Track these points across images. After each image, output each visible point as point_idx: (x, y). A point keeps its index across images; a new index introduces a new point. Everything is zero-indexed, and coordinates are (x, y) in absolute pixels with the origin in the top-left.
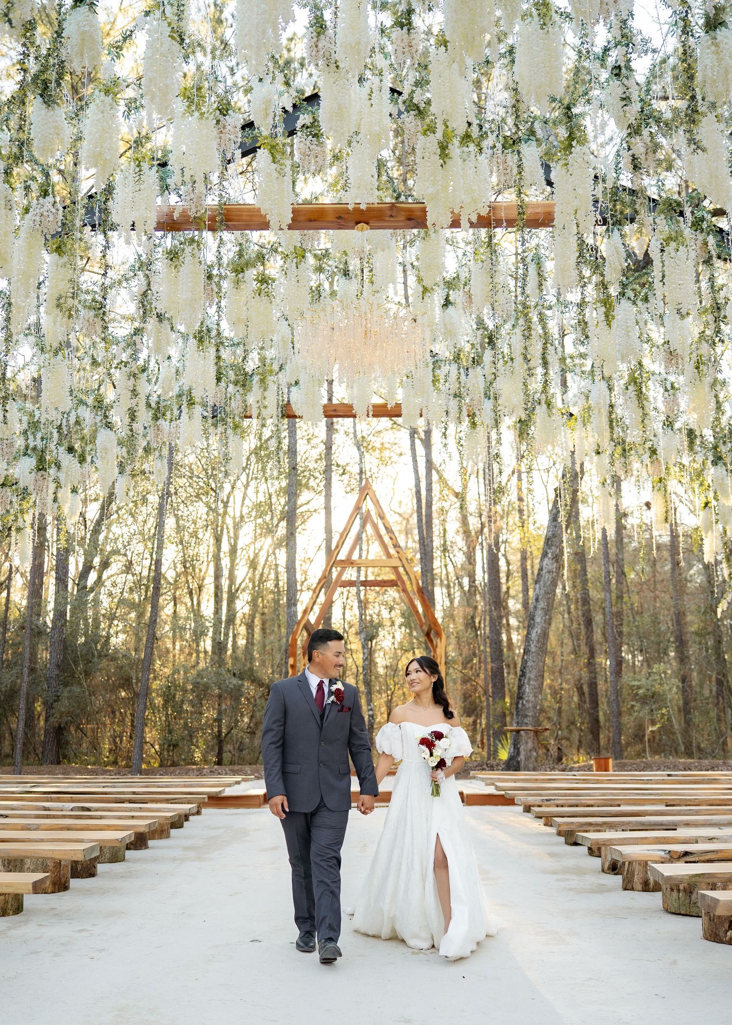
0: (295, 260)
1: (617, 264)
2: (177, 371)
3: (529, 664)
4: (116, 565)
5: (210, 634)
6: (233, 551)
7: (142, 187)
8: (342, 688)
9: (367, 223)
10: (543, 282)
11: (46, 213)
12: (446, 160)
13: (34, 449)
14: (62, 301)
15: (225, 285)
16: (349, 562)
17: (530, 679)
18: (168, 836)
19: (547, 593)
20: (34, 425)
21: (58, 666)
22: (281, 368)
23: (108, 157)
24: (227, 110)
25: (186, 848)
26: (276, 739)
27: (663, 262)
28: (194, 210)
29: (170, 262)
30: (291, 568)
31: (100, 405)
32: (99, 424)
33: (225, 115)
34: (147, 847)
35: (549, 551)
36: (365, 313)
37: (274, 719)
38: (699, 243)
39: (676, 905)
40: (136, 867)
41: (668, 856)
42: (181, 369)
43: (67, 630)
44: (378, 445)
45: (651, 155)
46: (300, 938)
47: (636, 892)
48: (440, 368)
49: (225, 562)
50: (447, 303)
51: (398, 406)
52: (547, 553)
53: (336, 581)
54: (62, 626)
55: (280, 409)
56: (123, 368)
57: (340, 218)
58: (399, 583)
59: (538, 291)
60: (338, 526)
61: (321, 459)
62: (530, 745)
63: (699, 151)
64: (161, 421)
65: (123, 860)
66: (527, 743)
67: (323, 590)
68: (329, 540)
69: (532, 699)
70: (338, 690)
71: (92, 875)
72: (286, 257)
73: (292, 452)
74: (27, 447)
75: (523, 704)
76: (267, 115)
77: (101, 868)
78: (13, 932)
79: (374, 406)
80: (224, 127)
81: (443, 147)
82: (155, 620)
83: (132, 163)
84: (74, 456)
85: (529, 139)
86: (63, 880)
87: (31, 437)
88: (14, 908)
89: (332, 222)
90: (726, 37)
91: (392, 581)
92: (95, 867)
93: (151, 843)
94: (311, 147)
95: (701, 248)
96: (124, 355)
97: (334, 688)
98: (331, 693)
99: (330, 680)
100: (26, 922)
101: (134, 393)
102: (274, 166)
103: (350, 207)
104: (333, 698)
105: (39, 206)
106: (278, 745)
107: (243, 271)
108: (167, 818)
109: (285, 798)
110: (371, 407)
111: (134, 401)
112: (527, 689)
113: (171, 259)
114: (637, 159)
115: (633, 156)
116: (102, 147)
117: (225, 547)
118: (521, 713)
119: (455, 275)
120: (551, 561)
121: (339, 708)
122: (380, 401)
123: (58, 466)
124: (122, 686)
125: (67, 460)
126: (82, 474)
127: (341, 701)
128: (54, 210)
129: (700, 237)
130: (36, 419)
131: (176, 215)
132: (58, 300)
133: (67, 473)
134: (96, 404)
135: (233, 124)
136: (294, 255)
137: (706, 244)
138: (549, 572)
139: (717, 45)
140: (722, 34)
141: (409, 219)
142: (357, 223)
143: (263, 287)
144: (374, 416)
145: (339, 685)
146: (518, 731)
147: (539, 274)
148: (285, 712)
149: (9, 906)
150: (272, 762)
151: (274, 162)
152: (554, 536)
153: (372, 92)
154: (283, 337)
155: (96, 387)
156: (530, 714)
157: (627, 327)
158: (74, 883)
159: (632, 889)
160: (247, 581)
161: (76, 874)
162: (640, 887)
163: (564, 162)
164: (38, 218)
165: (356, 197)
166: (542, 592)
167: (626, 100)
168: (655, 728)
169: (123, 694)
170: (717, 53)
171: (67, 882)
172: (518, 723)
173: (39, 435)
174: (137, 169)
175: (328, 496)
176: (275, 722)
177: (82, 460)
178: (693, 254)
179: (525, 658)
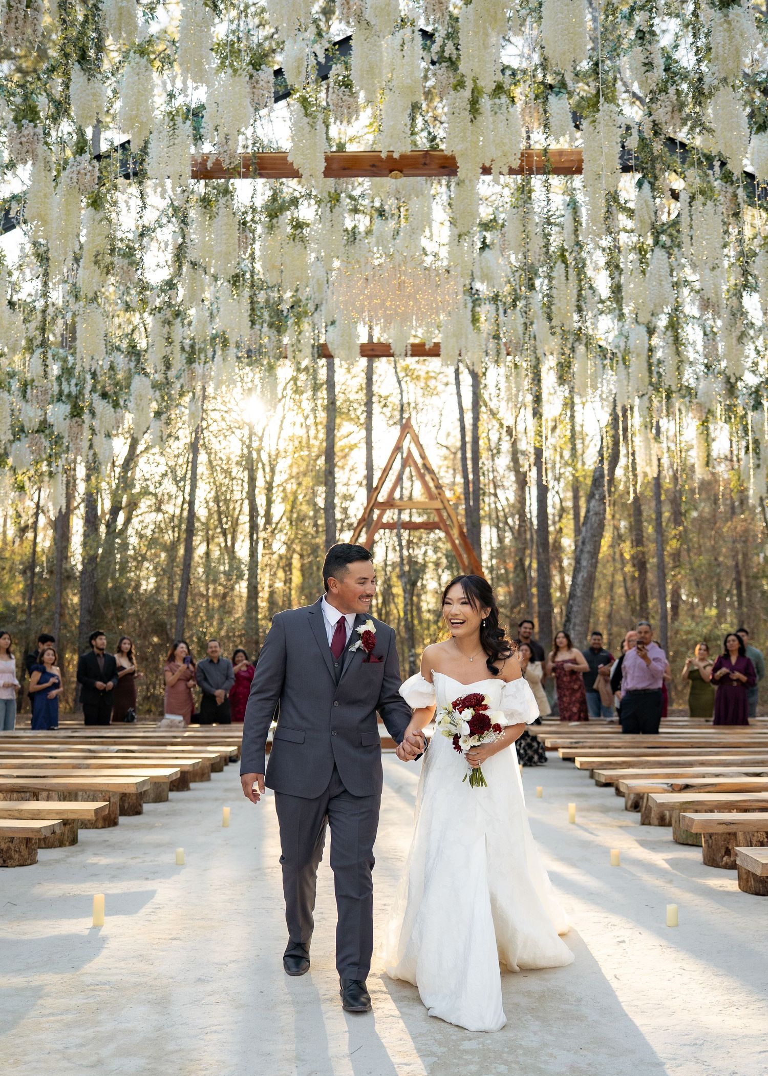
0: (329, 205)
1: (647, 217)
2: (211, 314)
3: (575, 609)
4: (145, 503)
5: (246, 577)
6: (269, 488)
7: (176, 142)
8: (373, 630)
9: (401, 171)
10: (579, 228)
11: (82, 171)
12: (477, 116)
13: (69, 395)
14: (99, 258)
15: (259, 229)
16: (390, 503)
17: (575, 625)
18: (208, 779)
19: (593, 536)
20: (67, 372)
21: (89, 612)
22: (317, 307)
23: (145, 120)
24: (260, 65)
25: (226, 790)
27: (691, 216)
28: (228, 161)
29: (204, 210)
30: (330, 507)
31: (134, 352)
32: (133, 370)
33: (258, 70)
34: (188, 789)
35: (596, 492)
36: (399, 265)
38: (729, 195)
39: (684, 836)
40: (179, 806)
41: (670, 789)
42: (215, 311)
43: (99, 574)
44: (423, 374)
45: (677, 114)
47: (652, 827)
48: (480, 305)
49: (261, 501)
50: (485, 246)
51: (437, 345)
53: (377, 522)
54: (93, 570)
55: (316, 350)
56: (157, 314)
57: (373, 166)
58: (442, 526)
59: (573, 237)
60: (379, 463)
61: (361, 389)
63: (704, 132)
64: (195, 365)
65: (166, 800)
67: (364, 529)
68: (369, 477)
70: (367, 633)
71: (139, 813)
72: (319, 202)
73: (330, 383)
74: (61, 393)
76: (300, 72)
77: (146, 807)
78: (72, 860)
79: (413, 345)
80: (257, 82)
81: (474, 103)
82: (189, 565)
83: (166, 118)
84: (108, 402)
85: (560, 92)
86: (113, 816)
87: (65, 384)
88: (70, 840)
89: (366, 170)
90: (737, 15)
91: (435, 523)
92: (141, 806)
93: (192, 785)
94: (344, 98)
95: (731, 200)
96: (158, 300)
97: (362, 629)
98: (356, 637)
99: (355, 618)
100: (83, 851)
101: (169, 340)
102: (306, 120)
103: (384, 155)
105: (76, 164)
107: (277, 216)
108: (209, 759)
110: (409, 347)
111: (169, 349)
113: (205, 207)
114: (657, 125)
115: (654, 121)
116: (138, 109)
117: (260, 483)
119: (492, 217)
121: (365, 658)
122: (417, 341)
123: (93, 413)
124: (155, 633)
125: (101, 406)
126: (116, 419)
127: (369, 649)
128: (91, 168)
129: (731, 190)
130: (70, 365)
131: (209, 165)
132: (96, 256)
133: (101, 419)
134: (130, 349)
135: (266, 80)
136: (328, 199)
137: (735, 196)
139: (729, 23)
140: (734, 12)
141: (444, 167)
142: (391, 171)
143: (297, 232)
144: (412, 355)
145: (369, 626)
147: (575, 219)
149: (66, 837)
151: (306, 115)
153: (404, 43)
154: (318, 280)
155: (130, 332)
157: (660, 276)
158: (122, 820)
159: (649, 824)
160: (284, 519)
161: (124, 812)
162: (656, 822)
163: (592, 119)
164: (75, 176)
165: (389, 146)
166: (589, 535)
167: (649, 65)
169: (156, 639)
170: (729, 30)
171: (116, 818)
173: (73, 382)
174: (171, 124)
175: (369, 429)
177: (116, 405)
178: (722, 209)
179: (571, 602)
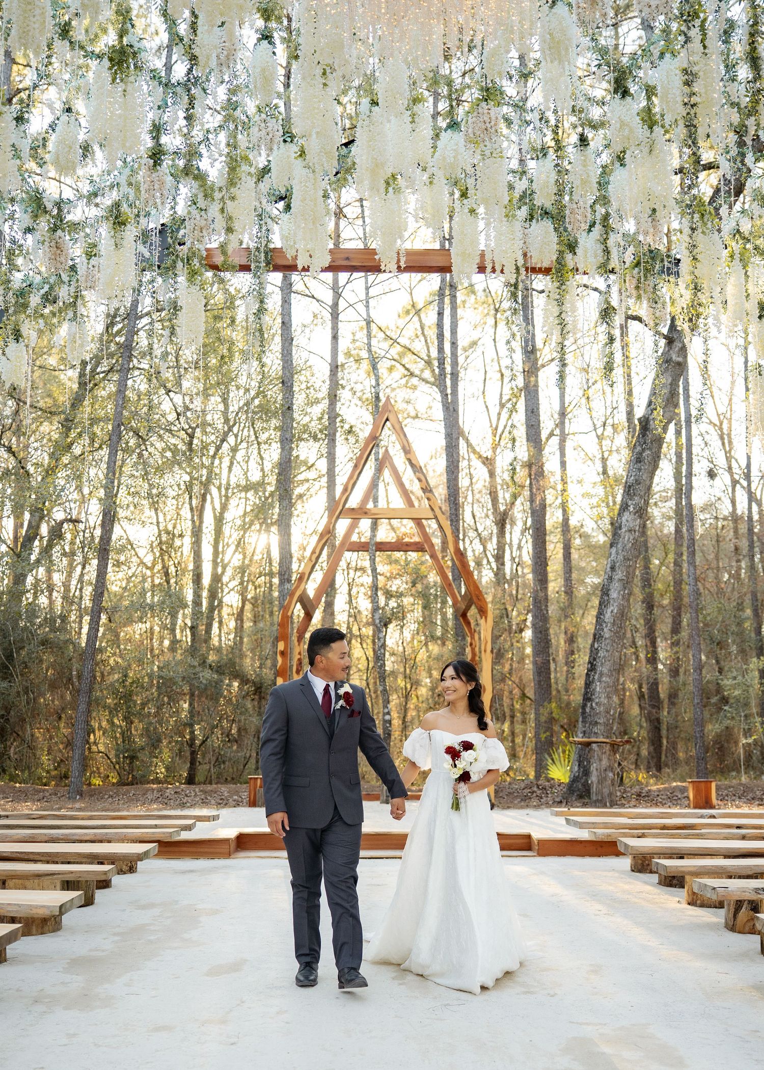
3: (601, 654)
8: (351, 691)
16: (362, 511)
17: (601, 674)
26: (278, 749)
35: (630, 503)
37: (275, 728)
46: (299, 971)
52: (627, 506)
53: (343, 543)
58: (427, 547)
62: (605, 763)
66: (601, 760)
67: (325, 552)
69: (604, 700)
70: (347, 693)
75: (592, 707)
91: (416, 543)
97: (342, 691)
98: (338, 697)
99: (336, 683)
104: (341, 702)
106: (279, 756)
109: (286, 815)
112: (598, 687)
118: (589, 719)
120: (632, 516)
121: (349, 713)
127: (350, 705)
138: (630, 531)
145: (346, 688)
146: (588, 744)
148: (288, 721)
150: (272, 775)
152: (638, 482)
156: (601, 721)
166: (620, 557)
168: (750, 741)
172: (584, 732)
176: (276, 732)
179: (596, 646)
